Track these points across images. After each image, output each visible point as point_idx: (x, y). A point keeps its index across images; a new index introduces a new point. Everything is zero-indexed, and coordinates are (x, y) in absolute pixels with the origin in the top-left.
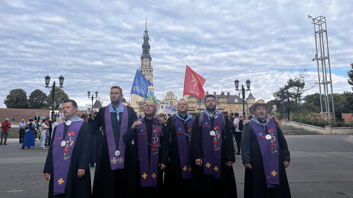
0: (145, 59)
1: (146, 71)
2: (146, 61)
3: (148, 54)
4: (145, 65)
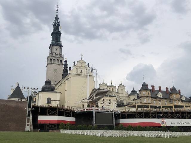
0: (55, 47)
1: (56, 60)
2: (56, 49)
3: (59, 42)
4: (55, 54)
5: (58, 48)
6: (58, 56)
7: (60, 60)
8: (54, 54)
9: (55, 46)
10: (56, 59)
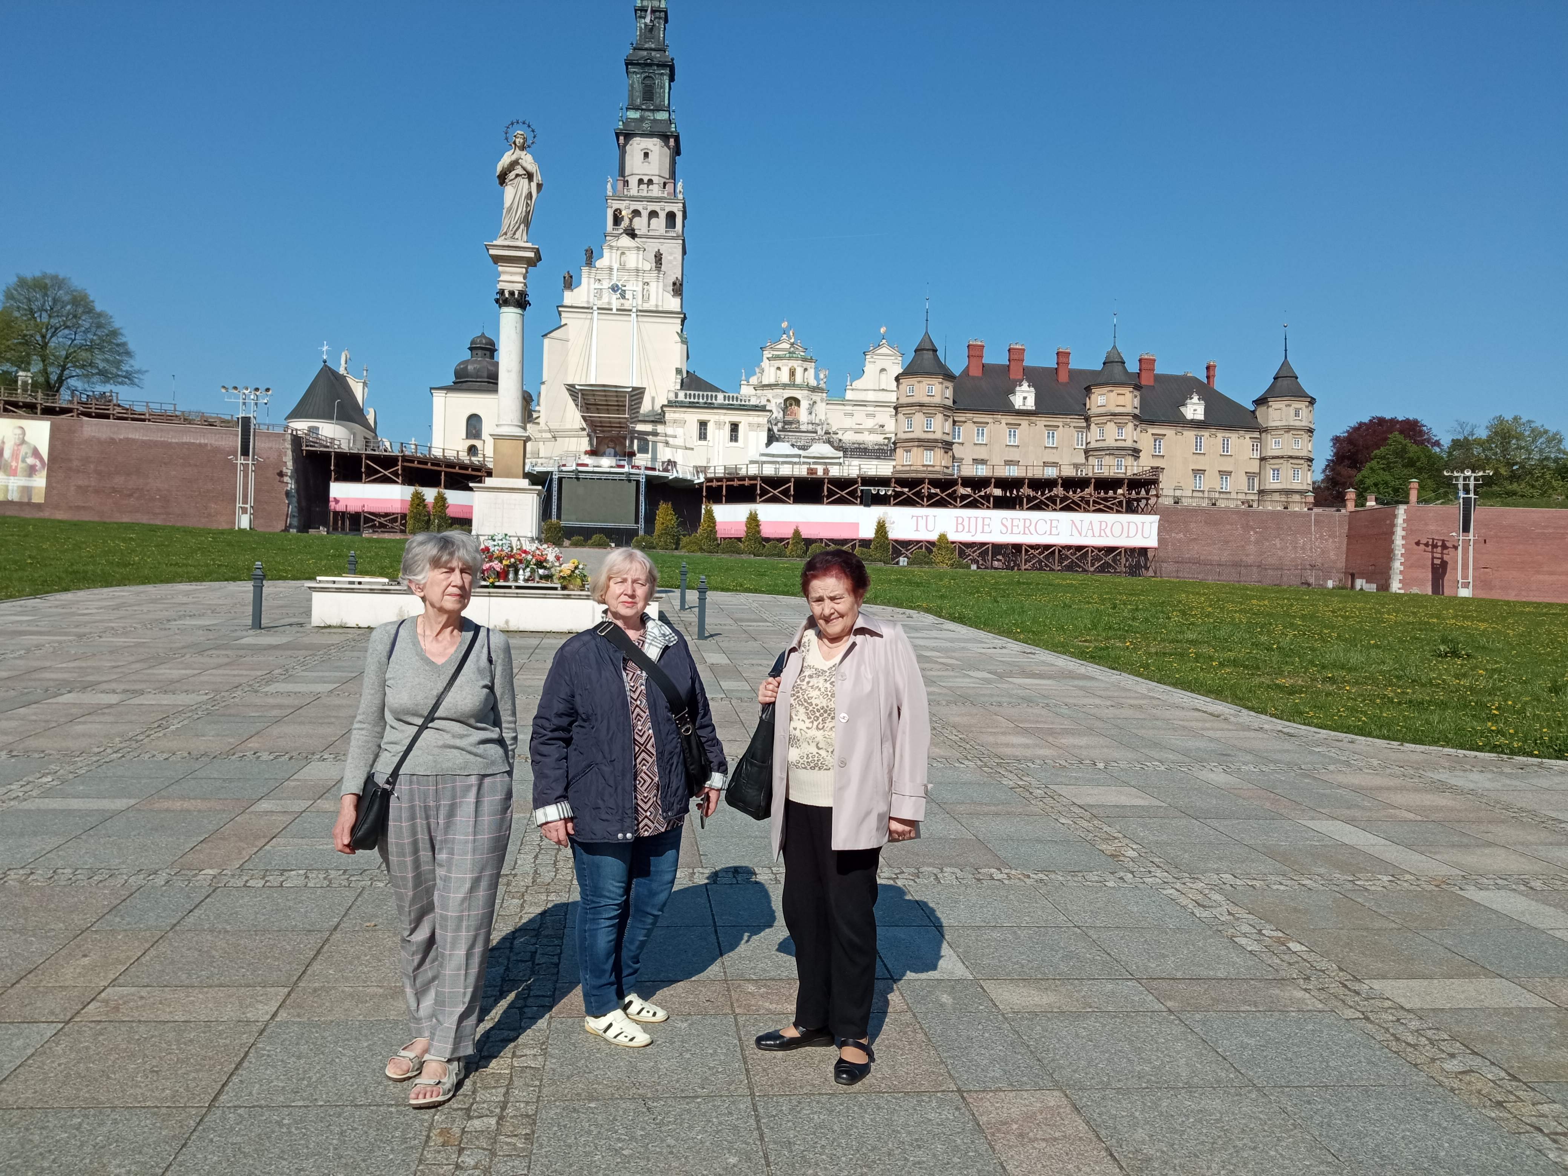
0: (640, 143)
1: (645, 213)
2: (646, 155)
3: (658, 110)
4: (641, 181)
5: (654, 145)
6: (656, 191)
7: (663, 215)
8: (633, 181)
9: (638, 139)
10: (645, 208)
